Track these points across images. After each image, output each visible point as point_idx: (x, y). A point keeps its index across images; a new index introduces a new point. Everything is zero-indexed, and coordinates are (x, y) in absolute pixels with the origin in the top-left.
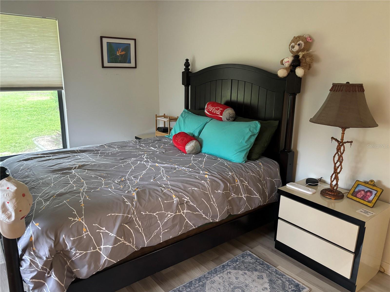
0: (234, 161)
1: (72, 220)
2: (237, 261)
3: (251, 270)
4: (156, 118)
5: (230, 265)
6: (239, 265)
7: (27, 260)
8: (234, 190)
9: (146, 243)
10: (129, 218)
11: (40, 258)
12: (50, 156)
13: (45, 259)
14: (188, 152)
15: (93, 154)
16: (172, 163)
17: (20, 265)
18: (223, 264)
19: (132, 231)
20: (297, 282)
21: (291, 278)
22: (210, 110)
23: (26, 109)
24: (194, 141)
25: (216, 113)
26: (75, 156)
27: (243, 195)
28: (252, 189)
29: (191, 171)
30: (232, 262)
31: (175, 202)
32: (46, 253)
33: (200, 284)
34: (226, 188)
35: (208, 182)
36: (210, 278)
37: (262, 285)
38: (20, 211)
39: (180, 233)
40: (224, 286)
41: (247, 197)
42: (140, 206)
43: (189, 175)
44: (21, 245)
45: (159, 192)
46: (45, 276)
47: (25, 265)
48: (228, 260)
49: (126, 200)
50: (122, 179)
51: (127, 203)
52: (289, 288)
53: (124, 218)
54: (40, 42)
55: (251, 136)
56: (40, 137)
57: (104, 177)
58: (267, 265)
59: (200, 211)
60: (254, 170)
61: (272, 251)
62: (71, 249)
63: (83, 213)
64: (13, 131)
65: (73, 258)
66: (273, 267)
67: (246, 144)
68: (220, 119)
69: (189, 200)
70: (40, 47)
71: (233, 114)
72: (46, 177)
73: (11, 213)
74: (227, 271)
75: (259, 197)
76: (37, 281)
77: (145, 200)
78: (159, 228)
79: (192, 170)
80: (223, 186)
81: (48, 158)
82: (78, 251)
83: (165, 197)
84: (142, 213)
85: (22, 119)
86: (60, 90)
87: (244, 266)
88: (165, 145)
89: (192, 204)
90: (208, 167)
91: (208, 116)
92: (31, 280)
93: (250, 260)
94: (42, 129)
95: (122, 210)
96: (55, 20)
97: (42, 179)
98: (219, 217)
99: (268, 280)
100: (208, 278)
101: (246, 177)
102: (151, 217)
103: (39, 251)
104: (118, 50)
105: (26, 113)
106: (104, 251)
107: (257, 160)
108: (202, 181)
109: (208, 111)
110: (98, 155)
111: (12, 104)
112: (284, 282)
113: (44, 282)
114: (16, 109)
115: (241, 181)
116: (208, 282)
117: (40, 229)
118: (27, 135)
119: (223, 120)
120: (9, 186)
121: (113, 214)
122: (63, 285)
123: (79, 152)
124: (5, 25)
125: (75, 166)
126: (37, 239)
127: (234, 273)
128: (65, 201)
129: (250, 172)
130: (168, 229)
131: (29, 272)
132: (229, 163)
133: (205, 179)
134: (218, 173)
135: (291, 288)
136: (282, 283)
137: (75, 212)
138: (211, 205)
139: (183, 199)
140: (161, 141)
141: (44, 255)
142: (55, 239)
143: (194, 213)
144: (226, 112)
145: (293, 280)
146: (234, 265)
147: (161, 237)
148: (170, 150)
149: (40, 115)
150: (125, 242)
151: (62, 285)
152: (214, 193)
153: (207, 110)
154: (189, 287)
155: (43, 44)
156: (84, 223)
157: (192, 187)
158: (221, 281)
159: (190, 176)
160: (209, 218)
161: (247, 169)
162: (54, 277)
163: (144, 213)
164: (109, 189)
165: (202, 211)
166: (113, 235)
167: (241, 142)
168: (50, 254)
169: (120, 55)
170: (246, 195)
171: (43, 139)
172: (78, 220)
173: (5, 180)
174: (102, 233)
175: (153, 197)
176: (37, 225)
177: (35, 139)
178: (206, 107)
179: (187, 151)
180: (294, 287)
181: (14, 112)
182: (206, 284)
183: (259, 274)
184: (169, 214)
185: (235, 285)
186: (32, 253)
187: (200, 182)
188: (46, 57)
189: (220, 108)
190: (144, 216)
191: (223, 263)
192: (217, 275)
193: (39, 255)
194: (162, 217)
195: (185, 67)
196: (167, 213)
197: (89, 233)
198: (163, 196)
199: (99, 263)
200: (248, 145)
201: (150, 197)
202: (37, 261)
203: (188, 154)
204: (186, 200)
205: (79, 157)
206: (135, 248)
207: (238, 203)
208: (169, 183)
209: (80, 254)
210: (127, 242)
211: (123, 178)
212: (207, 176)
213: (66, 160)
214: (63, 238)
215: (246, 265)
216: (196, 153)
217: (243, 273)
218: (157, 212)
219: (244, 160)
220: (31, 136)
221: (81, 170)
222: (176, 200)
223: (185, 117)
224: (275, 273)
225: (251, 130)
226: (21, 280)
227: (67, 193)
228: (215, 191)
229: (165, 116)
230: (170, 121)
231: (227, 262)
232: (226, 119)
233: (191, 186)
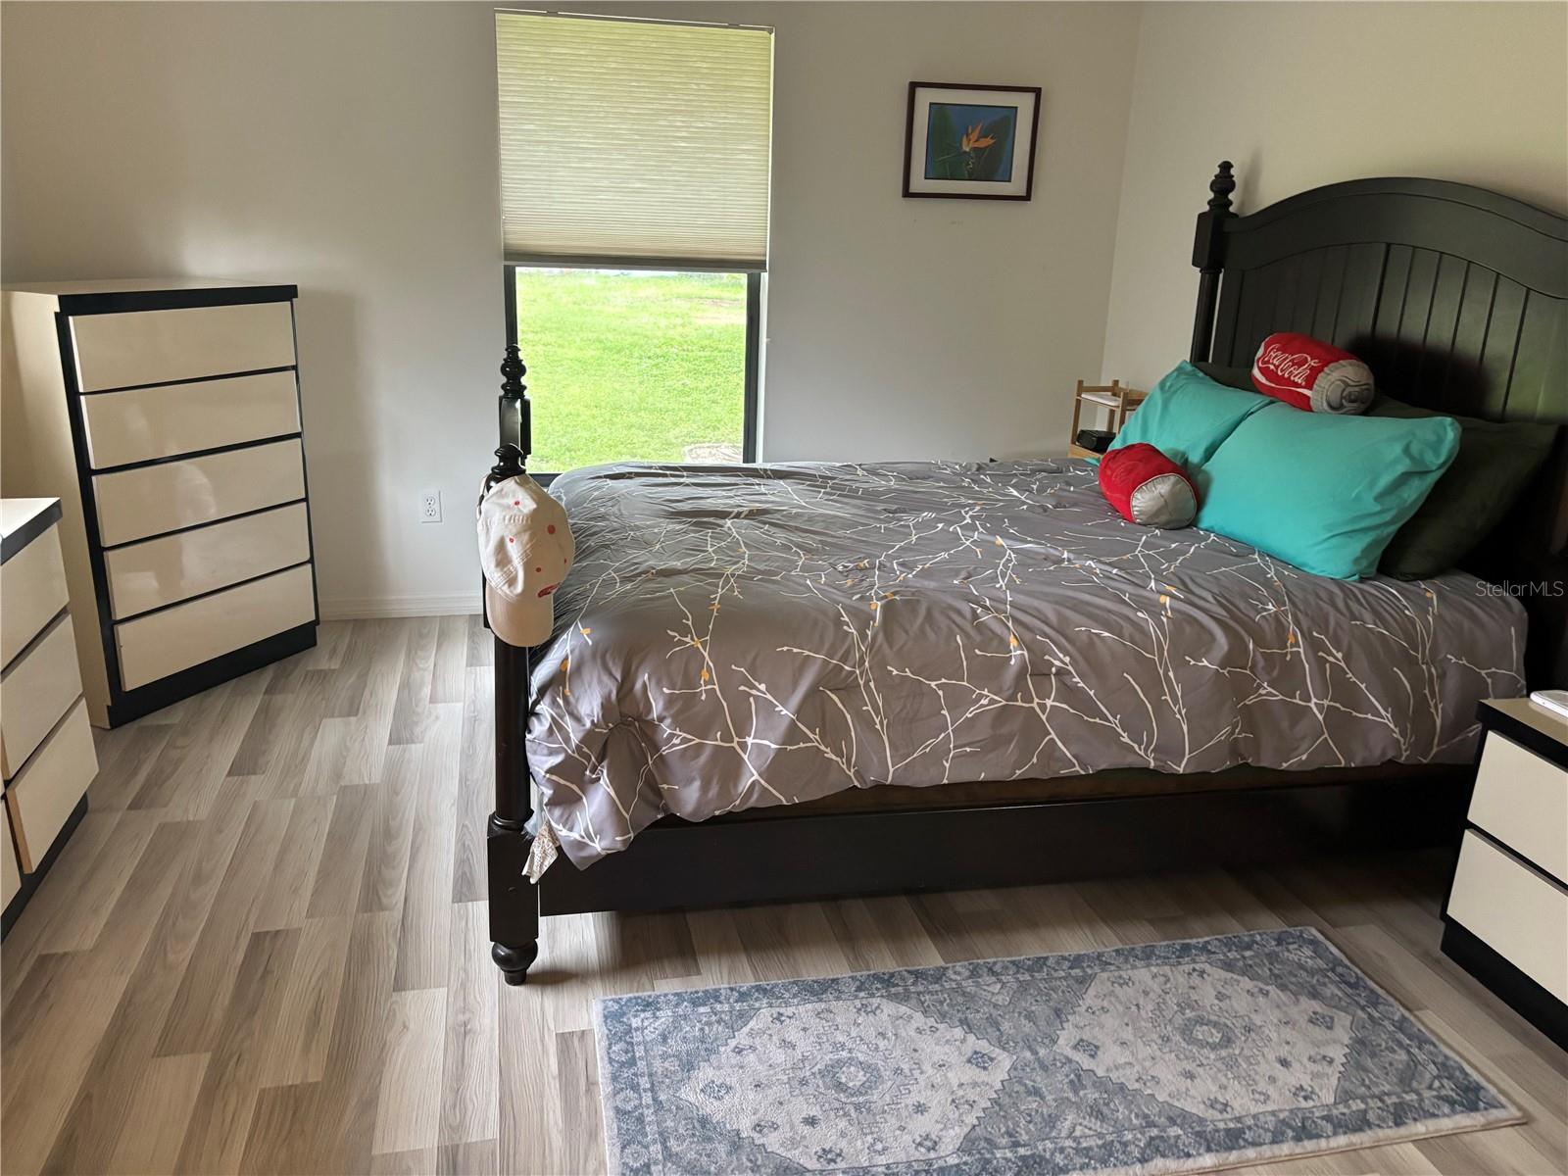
0: (1313, 569)
1: (676, 640)
2: (1249, 947)
3: (1292, 987)
4: (1079, 395)
5: (1214, 953)
6: (1250, 962)
7: (545, 716)
8: (1275, 673)
9: (891, 770)
10: (844, 673)
11: (578, 719)
12: (683, 476)
13: (588, 725)
14: (1141, 517)
15: (809, 485)
16: (1056, 543)
17: (527, 728)
18: (1188, 941)
19: (848, 717)
20: (1475, 1076)
21: (1457, 1058)
22: (1272, 367)
23: (688, 350)
24: (1172, 478)
25: (1292, 378)
26: (753, 485)
27: (1314, 700)
28: (1363, 686)
29: (1116, 577)
30: (1228, 944)
31: (1012, 662)
32: (592, 712)
33: (1073, 972)
34: (1235, 657)
35: (1165, 620)
36: (1118, 967)
37: (1316, 1044)
38: (539, 570)
39: (1018, 772)
40: (1162, 1005)
41: (1330, 712)
42: (885, 646)
43: (1098, 586)
44: (540, 675)
45: (964, 617)
46: (585, 775)
47: (538, 728)
48: (1214, 935)
49: (846, 619)
50: (862, 565)
51: (845, 628)
52: (1430, 1087)
53: (827, 671)
54: (712, 107)
55: (1405, 478)
56: (707, 444)
57: (808, 550)
58: (1372, 991)
59: (1111, 718)
60: (1391, 615)
61: (1425, 956)
62: (661, 719)
63: (711, 627)
64: (633, 419)
65: (664, 748)
66: (1396, 1004)
67: (1378, 508)
68: (1304, 404)
69: (1070, 668)
70: (710, 125)
71: (1364, 387)
72: (648, 526)
73: (516, 570)
74: (1191, 966)
75: (1392, 726)
76: (562, 782)
77: (907, 632)
78: (943, 735)
79: (1119, 573)
80: (1226, 648)
81: (673, 480)
82: (678, 732)
83: (978, 638)
84: (889, 668)
85: (667, 384)
86: (756, 271)
87: (1270, 970)
88: (1067, 488)
89: (1081, 685)
90: (1188, 575)
91: (1260, 389)
92: (548, 776)
93: (1307, 957)
94: (719, 421)
95: (827, 646)
96: (765, 33)
97: (638, 528)
98: (1187, 757)
99: (1350, 1039)
100: (1110, 964)
101: (1340, 632)
102: (919, 691)
103: (577, 700)
104: (970, 131)
105: (684, 364)
106: (753, 756)
107: (1421, 580)
108: (1139, 614)
109: (1264, 371)
110: (823, 490)
111: (648, 333)
112: (1416, 1063)
113: (581, 794)
114: (658, 351)
115: (1315, 646)
116: (1105, 975)
117: (590, 643)
118: (671, 436)
119: (1314, 409)
120: (520, 500)
121: (795, 650)
122: (627, 817)
123: (769, 477)
124: (619, 54)
125: (740, 509)
126: (578, 669)
127: (1218, 980)
128: (672, 590)
129: (1367, 616)
130: (975, 745)
131: (546, 752)
132: (1286, 573)
133: (1154, 610)
134: (1220, 599)
135: (1439, 1088)
136: (1408, 1064)
137: (688, 620)
138: (1160, 707)
139: (1047, 657)
140: (1061, 472)
141: (588, 715)
142: (622, 681)
143: (1086, 718)
144: (1329, 374)
145: (1462, 1070)
146: (1229, 954)
147: (947, 765)
148: (1075, 505)
149: (724, 376)
150: (823, 748)
151: (623, 815)
152: (1179, 664)
153: (1260, 365)
154: (1030, 970)
155: (723, 115)
156: (706, 654)
157: (1094, 624)
158: (1155, 987)
159: (1100, 591)
160: (1146, 750)
161: (1354, 606)
162: (606, 783)
163: (895, 672)
164: (808, 582)
165: (1119, 716)
166: (786, 712)
167: (1358, 498)
168: (603, 716)
169: (975, 149)
170: (1326, 703)
171: (714, 451)
172: (693, 643)
173: (513, 481)
174: (756, 698)
175: (939, 628)
176: (585, 632)
177: (691, 450)
178: (1260, 353)
179: (1135, 511)
180: (1452, 1090)
181: (649, 358)
182: (1097, 980)
183: (1319, 1010)
184: (984, 695)
185: (1205, 1014)
186: (561, 702)
187: (1131, 615)
188: (728, 159)
189: (1309, 359)
190: (897, 681)
191: (1191, 938)
192: (1148, 966)
193: (575, 712)
194: (958, 700)
195: (1211, 195)
196: (978, 691)
197: (716, 687)
198: (972, 632)
199: (736, 786)
200: (1388, 510)
201: (928, 629)
202: (569, 724)
203: (1139, 524)
204: (1057, 663)
205: (763, 489)
206: (853, 777)
207: (1285, 725)
208: (1009, 599)
209: (684, 741)
210: (828, 750)
211: (866, 561)
212: (1166, 600)
213: (720, 492)
214: (644, 683)
215: (1279, 969)
216: (1172, 526)
217: (1256, 990)
218: (943, 680)
219: (1355, 569)
220: (680, 440)
221: (752, 522)
222: (1017, 654)
223: (1172, 389)
224: (1394, 1025)
225: (1415, 449)
226: (526, 773)
227: (686, 573)
228: (1187, 658)
229: (1114, 390)
230: (1129, 408)
231: (1207, 939)
232: (1325, 404)
233: (1089, 622)
